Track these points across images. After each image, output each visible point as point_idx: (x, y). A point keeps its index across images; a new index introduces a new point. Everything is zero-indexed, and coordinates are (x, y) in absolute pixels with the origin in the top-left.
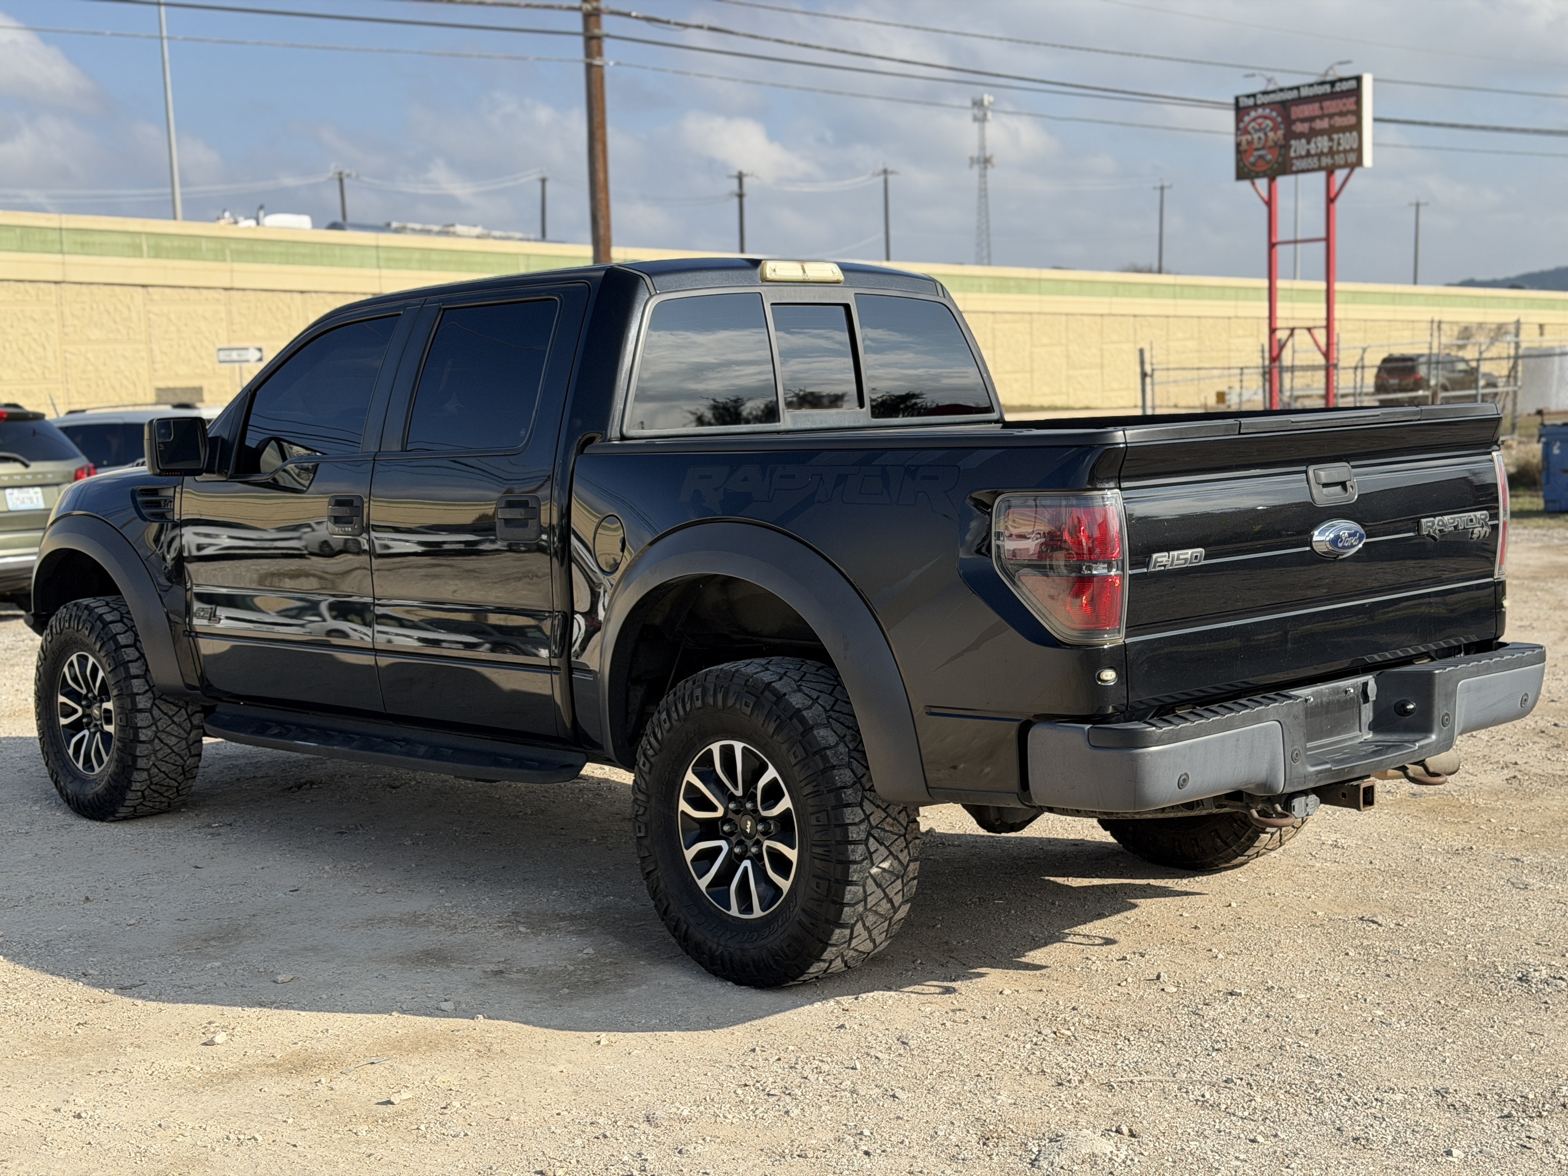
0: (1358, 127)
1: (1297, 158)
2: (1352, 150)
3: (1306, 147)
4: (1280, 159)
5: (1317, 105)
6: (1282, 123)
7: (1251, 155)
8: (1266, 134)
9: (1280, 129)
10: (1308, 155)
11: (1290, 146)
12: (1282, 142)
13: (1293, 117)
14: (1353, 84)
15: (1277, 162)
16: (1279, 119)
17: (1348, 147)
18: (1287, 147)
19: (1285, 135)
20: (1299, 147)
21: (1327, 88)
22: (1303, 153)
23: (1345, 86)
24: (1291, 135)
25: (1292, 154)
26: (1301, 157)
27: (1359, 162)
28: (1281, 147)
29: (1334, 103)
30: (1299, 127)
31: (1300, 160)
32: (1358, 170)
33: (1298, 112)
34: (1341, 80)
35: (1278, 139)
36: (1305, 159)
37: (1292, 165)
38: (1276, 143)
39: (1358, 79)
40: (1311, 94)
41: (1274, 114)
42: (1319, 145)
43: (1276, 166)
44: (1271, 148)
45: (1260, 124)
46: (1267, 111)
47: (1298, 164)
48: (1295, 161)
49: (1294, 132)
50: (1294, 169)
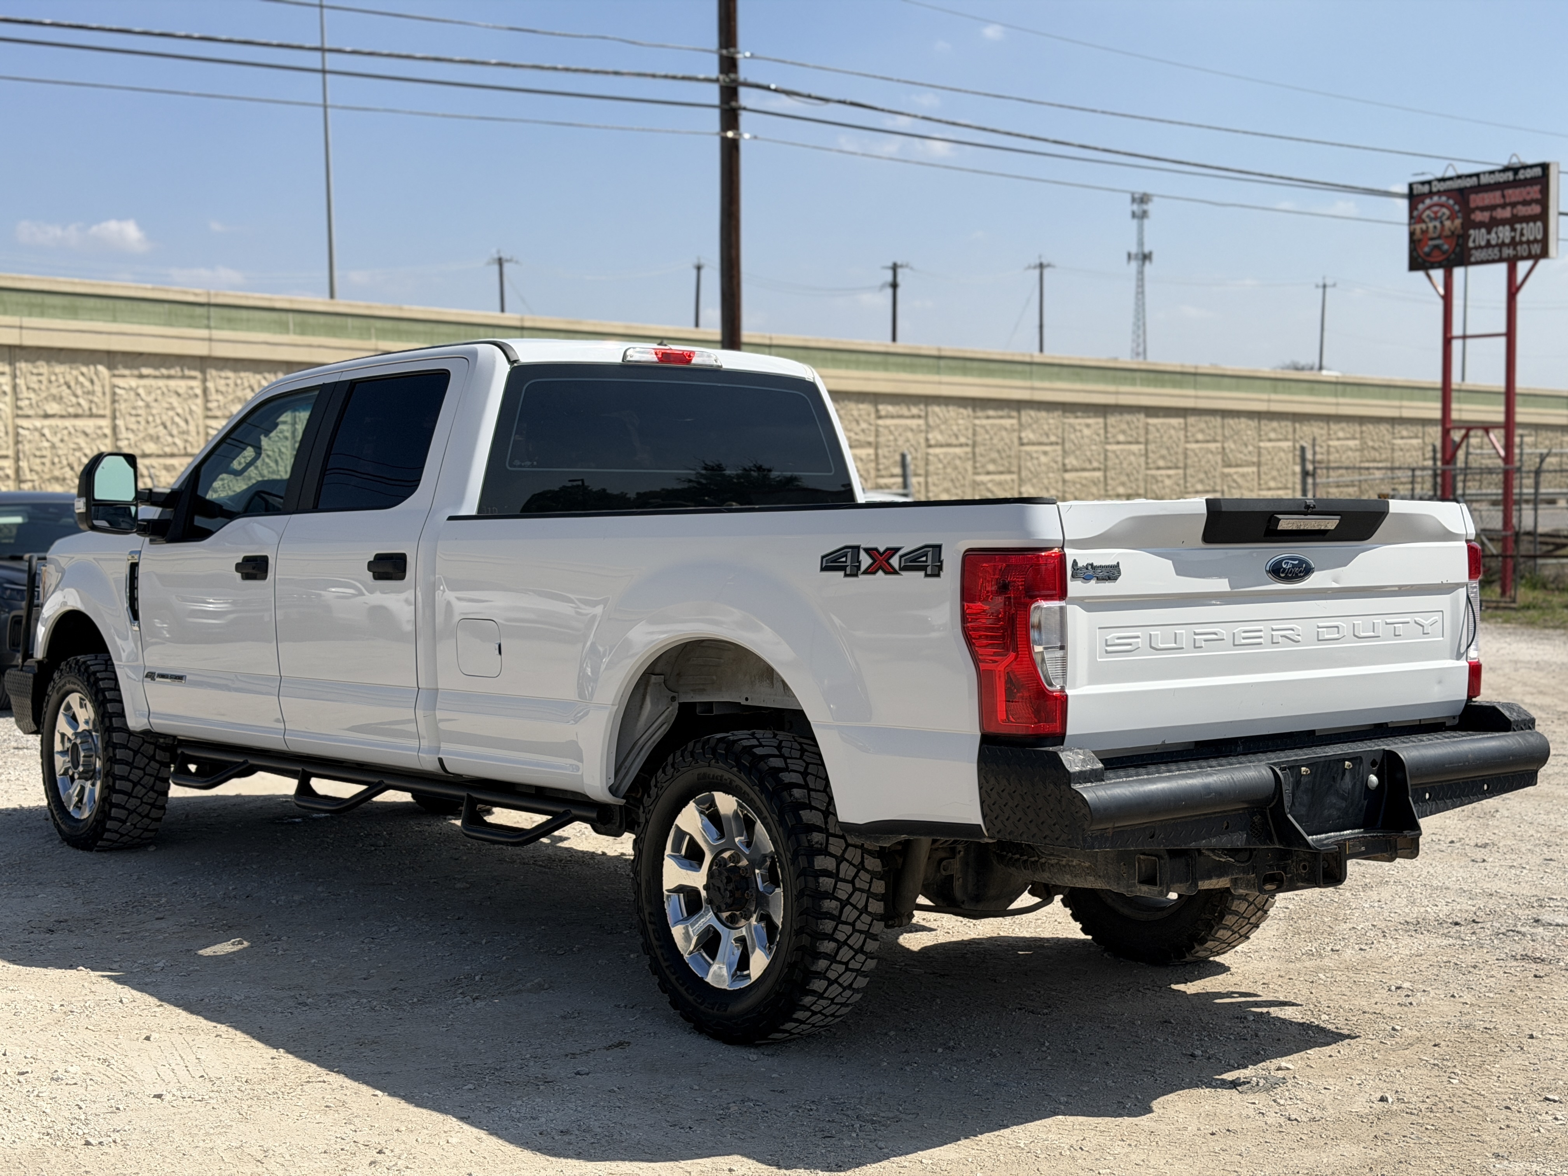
0: (1543, 217)
1: (1476, 248)
2: (1536, 241)
3: (1486, 237)
4: (1458, 249)
5: (1498, 194)
6: (1459, 211)
7: (1426, 244)
8: (1441, 222)
9: (1457, 217)
10: (1488, 245)
11: (1469, 236)
12: (1461, 232)
13: (1472, 205)
14: (1538, 171)
15: (1454, 252)
16: (1457, 208)
17: (1532, 238)
18: (1465, 237)
19: (1462, 224)
20: (1478, 236)
21: (1510, 176)
22: (1483, 243)
23: (1529, 173)
24: (1469, 224)
25: (1471, 244)
26: (1480, 247)
27: (1546, 254)
28: (1459, 236)
29: (1517, 191)
30: (1479, 216)
31: (1479, 250)
32: (1542, 263)
33: (1476, 200)
34: (1526, 167)
35: (1456, 228)
36: (1485, 250)
37: (1470, 256)
38: (1453, 233)
39: (1545, 167)
40: (1492, 181)
41: (1451, 202)
42: (1501, 235)
43: (1453, 256)
44: (1447, 237)
45: (1436, 213)
46: (1444, 199)
47: (1477, 255)
48: (1473, 252)
49: (1474, 221)
50: (1473, 259)
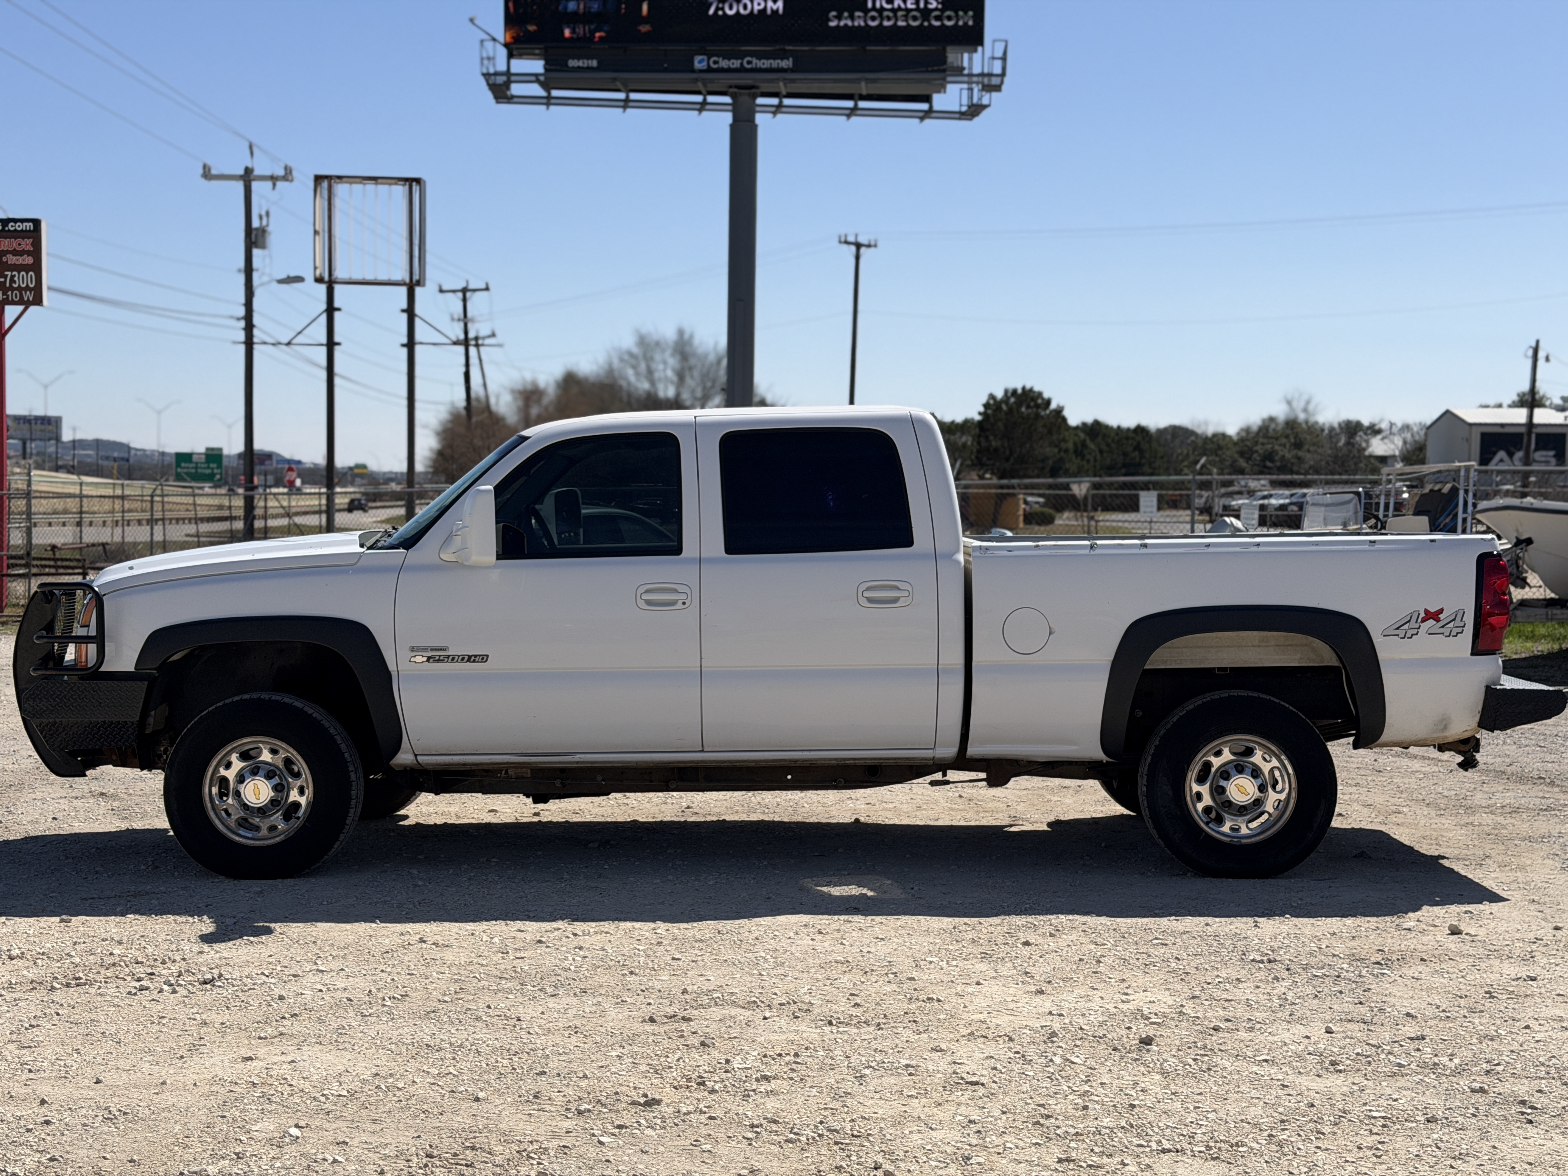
0: (37, 267)
2: (27, 288)
14: (30, 226)
17: (23, 285)
23: (19, 227)
27: (38, 301)
29: (7, 241)
32: (33, 309)
34: (15, 221)
39: (37, 223)
